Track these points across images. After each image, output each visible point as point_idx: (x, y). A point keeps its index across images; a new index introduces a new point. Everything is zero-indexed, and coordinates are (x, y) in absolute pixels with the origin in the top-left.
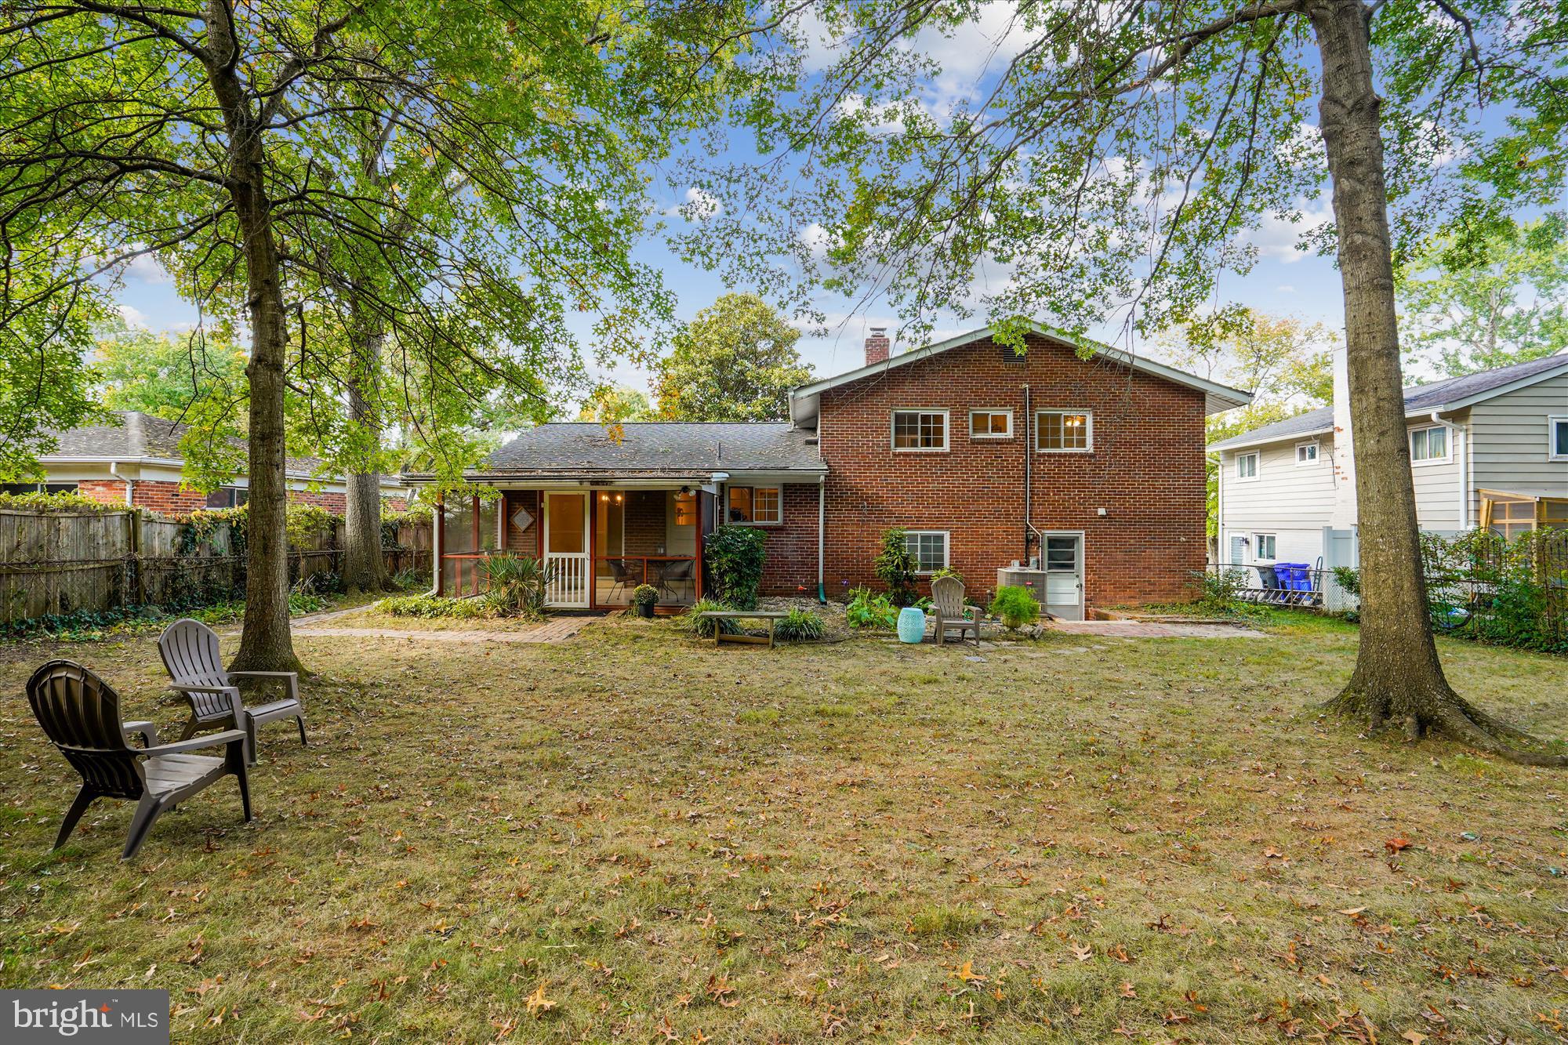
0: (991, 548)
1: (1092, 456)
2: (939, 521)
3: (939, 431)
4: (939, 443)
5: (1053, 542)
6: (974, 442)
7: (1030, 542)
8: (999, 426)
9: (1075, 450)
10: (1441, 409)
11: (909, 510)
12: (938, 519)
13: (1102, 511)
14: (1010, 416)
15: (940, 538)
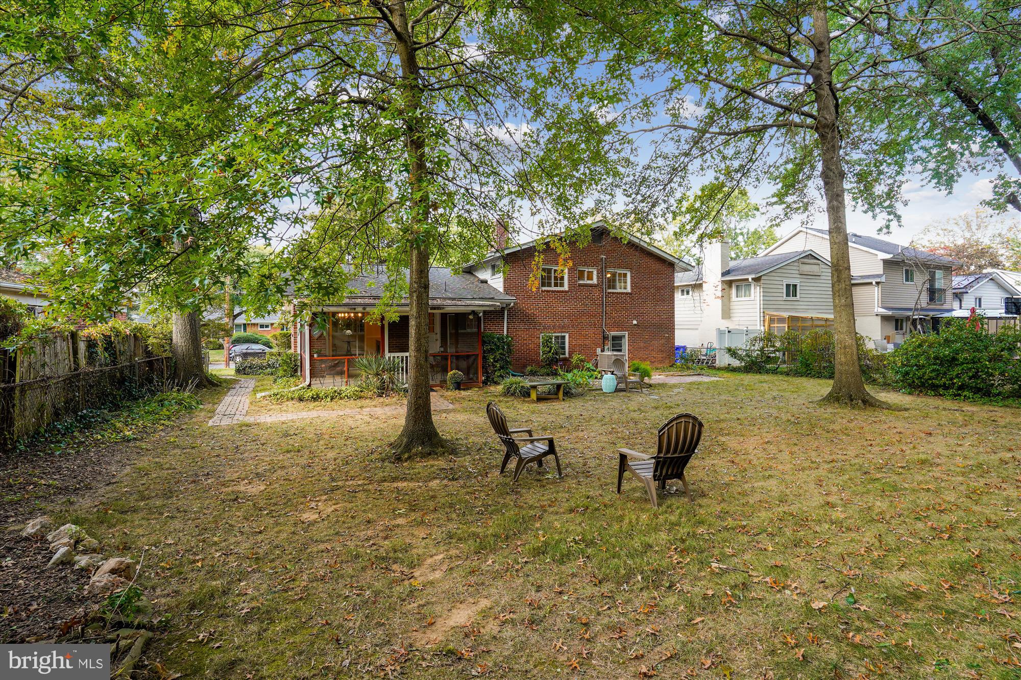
0: (587, 342)
1: (630, 294)
2: (563, 328)
3: (562, 278)
4: (562, 285)
5: (614, 338)
6: (580, 285)
7: (605, 338)
8: (590, 277)
9: (623, 291)
10: (754, 276)
11: (549, 322)
12: (563, 327)
13: (635, 322)
14: (595, 273)
15: (564, 337)
